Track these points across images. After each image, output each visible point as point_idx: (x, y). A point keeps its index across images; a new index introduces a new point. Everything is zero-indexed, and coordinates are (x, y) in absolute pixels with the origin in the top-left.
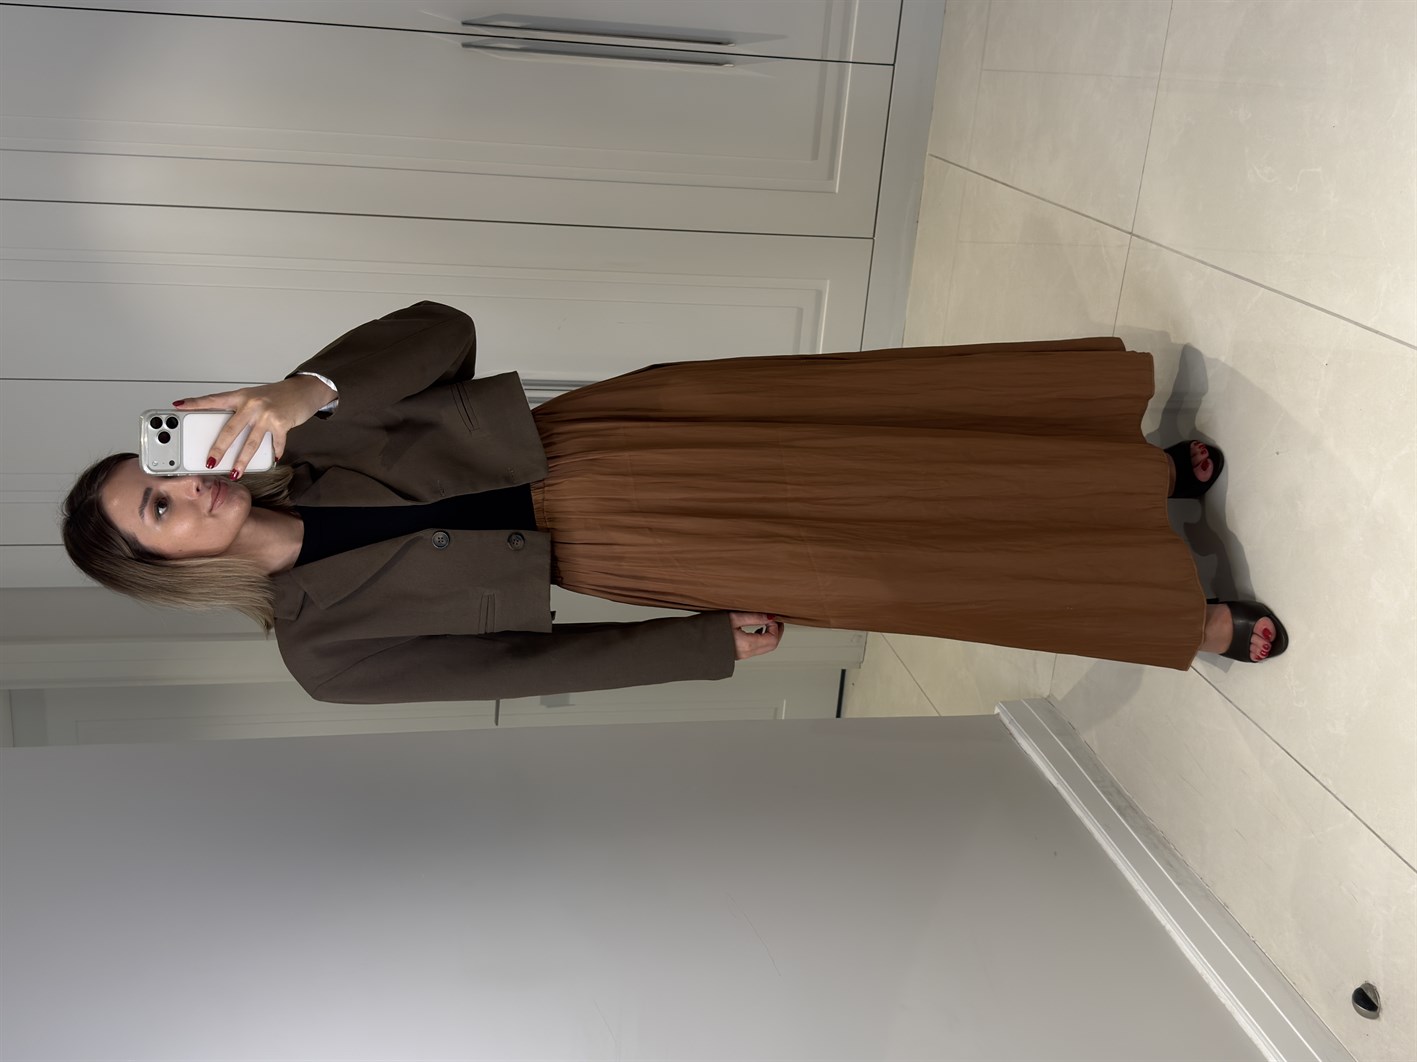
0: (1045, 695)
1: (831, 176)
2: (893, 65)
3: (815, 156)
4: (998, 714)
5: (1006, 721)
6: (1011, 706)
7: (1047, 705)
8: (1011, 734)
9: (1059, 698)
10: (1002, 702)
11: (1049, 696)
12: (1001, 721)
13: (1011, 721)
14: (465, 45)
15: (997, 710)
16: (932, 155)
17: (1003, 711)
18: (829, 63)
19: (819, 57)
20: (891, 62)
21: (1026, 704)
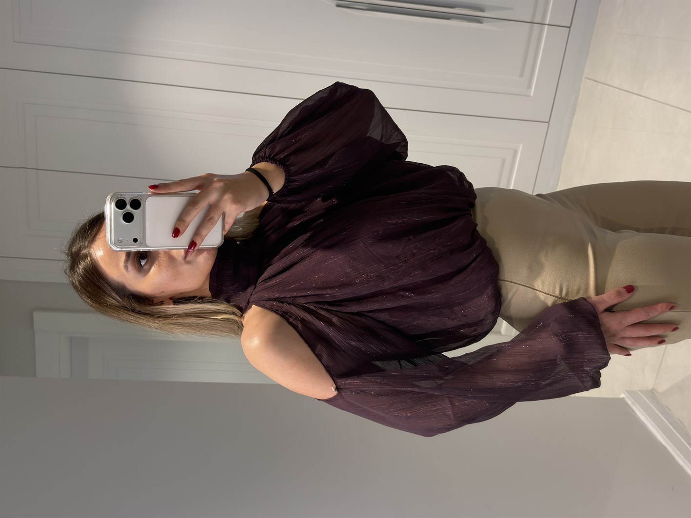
0: (651, 387)
1: (529, 87)
2: (570, 27)
3: (522, 75)
4: (623, 398)
5: (629, 402)
6: (631, 393)
7: (652, 394)
8: (633, 411)
9: (659, 391)
10: (626, 391)
11: (653, 389)
12: (626, 402)
13: (633, 403)
14: (338, 6)
15: (622, 396)
16: (587, 78)
17: (627, 396)
18: (535, 24)
19: (529, 21)
20: (569, 25)
21: (640, 393)
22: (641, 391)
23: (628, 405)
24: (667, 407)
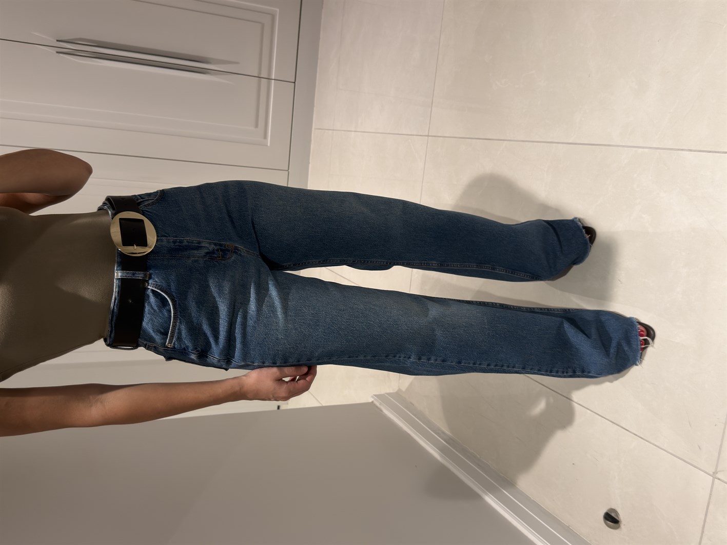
0: (396, 390)
1: (265, 137)
2: (294, 83)
3: (257, 126)
4: (372, 402)
5: (377, 404)
6: (379, 397)
7: (398, 395)
8: (381, 411)
9: (404, 390)
10: (375, 395)
11: (398, 391)
12: (375, 405)
13: (380, 404)
15: (371, 400)
16: (315, 129)
17: (375, 399)
18: (262, 79)
19: (257, 75)
20: (293, 81)
21: (387, 395)
22: (387, 394)
23: (377, 407)
24: (411, 403)
